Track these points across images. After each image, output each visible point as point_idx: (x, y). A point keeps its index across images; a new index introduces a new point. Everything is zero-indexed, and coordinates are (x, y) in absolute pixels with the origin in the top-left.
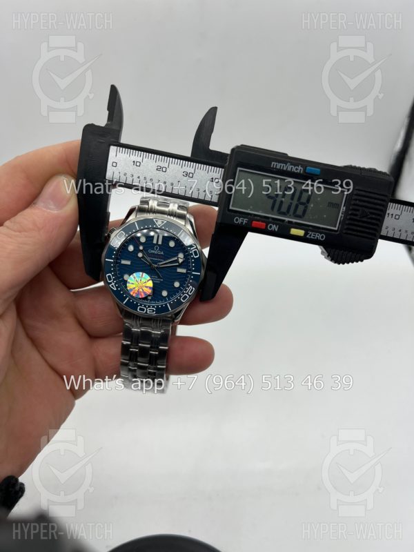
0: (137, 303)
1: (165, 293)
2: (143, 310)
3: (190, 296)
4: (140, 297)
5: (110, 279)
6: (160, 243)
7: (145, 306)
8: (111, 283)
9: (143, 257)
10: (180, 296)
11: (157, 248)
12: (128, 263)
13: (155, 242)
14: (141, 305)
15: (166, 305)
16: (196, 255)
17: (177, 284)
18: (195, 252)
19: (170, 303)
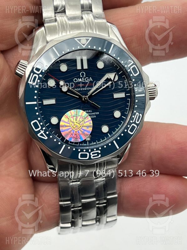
0: (77, 150)
1: (105, 129)
2: (85, 156)
3: (138, 125)
4: (80, 140)
5: (37, 127)
6: (86, 67)
7: (87, 151)
8: (39, 131)
9: (69, 90)
10: (127, 128)
11: (83, 74)
12: (52, 101)
13: (79, 67)
14: (82, 151)
15: (112, 143)
16: (135, 72)
17: (117, 114)
18: (134, 69)
19: (116, 140)
